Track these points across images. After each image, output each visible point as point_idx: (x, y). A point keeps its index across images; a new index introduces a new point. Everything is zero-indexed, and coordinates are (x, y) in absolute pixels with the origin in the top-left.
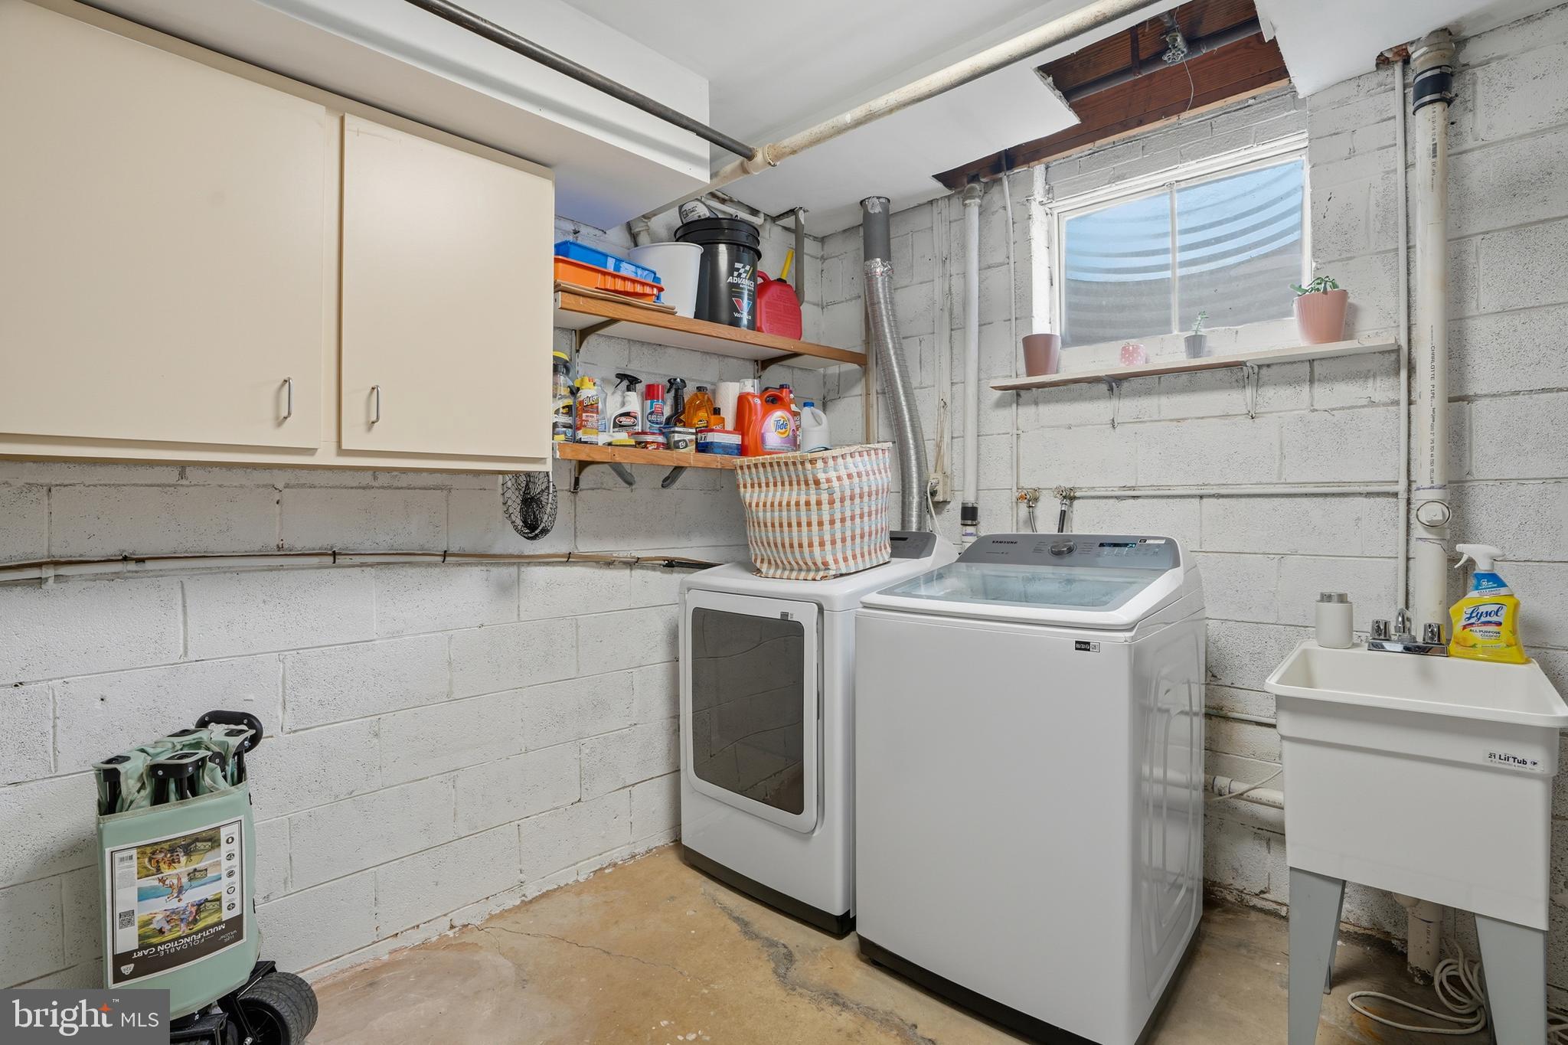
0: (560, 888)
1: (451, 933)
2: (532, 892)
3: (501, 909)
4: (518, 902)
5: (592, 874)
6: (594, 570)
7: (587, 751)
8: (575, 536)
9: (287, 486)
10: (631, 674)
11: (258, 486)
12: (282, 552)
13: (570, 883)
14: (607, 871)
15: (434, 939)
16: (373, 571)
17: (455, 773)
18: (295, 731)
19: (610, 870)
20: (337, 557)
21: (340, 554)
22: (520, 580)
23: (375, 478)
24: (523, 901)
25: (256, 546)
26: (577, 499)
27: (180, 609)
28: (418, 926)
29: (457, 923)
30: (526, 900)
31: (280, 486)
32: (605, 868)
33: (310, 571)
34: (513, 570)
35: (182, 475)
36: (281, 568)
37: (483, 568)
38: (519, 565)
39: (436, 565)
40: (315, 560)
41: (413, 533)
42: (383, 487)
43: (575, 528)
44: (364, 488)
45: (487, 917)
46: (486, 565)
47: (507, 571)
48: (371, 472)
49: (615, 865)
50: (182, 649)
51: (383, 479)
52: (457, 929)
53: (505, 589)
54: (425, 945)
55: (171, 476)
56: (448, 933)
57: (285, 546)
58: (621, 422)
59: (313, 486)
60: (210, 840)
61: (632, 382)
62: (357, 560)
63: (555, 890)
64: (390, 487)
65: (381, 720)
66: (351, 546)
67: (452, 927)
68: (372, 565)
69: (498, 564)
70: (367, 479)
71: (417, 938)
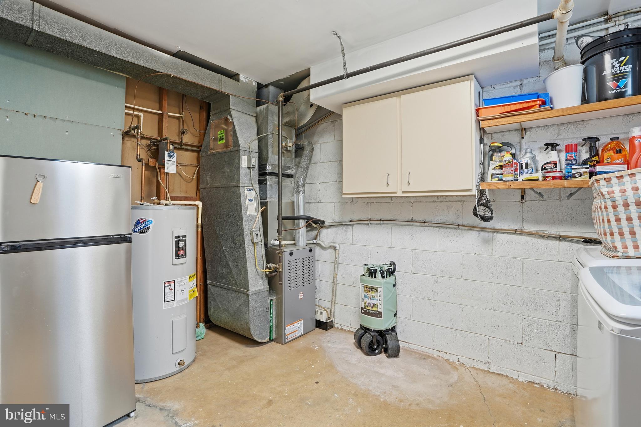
0: (507, 376)
1: (457, 363)
2: (493, 369)
3: (479, 367)
4: (486, 369)
5: (527, 382)
6: (534, 239)
7: (527, 323)
8: (523, 222)
9: (414, 202)
10: (559, 295)
11: (407, 202)
12: (413, 221)
13: (514, 378)
14: (535, 385)
15: (452, 361)
16: (437, 229)
17: (463, 306)
18: (415, 274)
19: (538, 386)
20: (425, 223)
21: (426, 223)
22: (494, 239)
23: (438, 199)
24: (488, 370)
25: (406, 219)
26: (524, 205)
27: (391, 234)
28: (447, 353)
29: (461, 361)
30: (490, 371)
31: (412, 202)
32: (535, 384)
33: (419, 227)
34: (491, 234)
35: (392, 199)
36: (412, 225)
37: (476, 232)
38: (493, 232)
39: (455, 229)
40: (419, 224)
41: (450, 217)
42: (440, 202)
43: (523, 219)
44: (435, 202)
45: (472, 366)
46: (478, 231)
47: (487, 234)
48: (437, 197)
49: (542, 386)
50: (391, 244)
51: (440, 199)
52: (460, 363)
53: (486, 241)
54: (447, 361)
55: (389, 200)
56: (457, 362)
57: (413, 219)
58: (545, 167)
59: (420, 202)
60: (376, 290)
61: (552, 146)
62: (431, 225)
63: (505, 376)
64: (442, 202)
65: (438, 278)
66: (431, 220)
67: (458, 361)
68: (437, 227)
69: (483, 231)
70: (436, 199)
71: (446, 357)
